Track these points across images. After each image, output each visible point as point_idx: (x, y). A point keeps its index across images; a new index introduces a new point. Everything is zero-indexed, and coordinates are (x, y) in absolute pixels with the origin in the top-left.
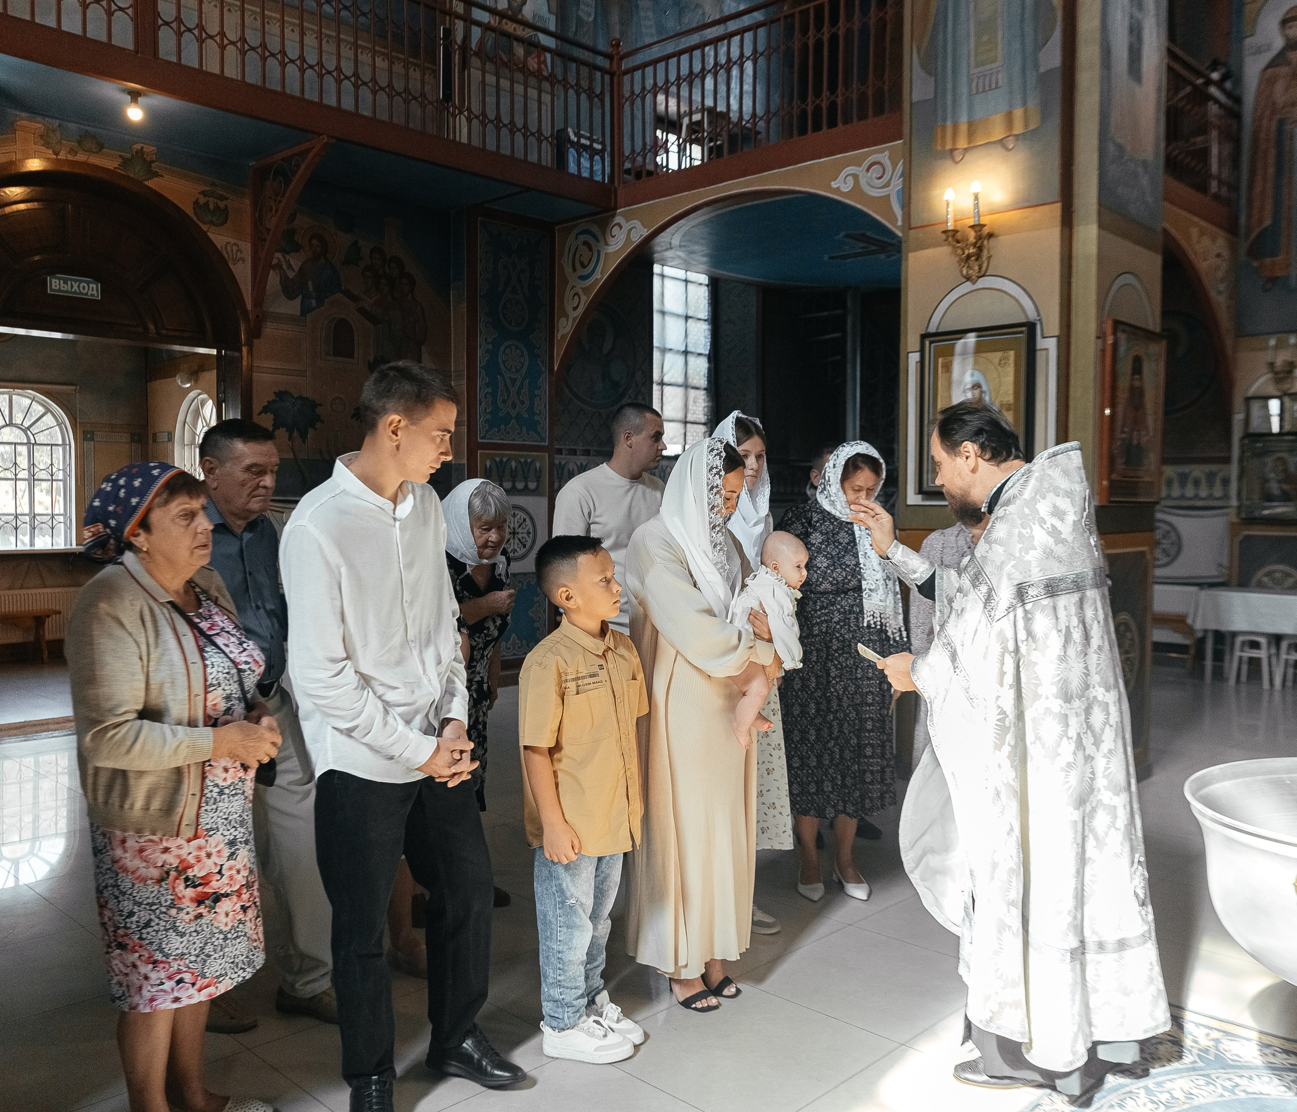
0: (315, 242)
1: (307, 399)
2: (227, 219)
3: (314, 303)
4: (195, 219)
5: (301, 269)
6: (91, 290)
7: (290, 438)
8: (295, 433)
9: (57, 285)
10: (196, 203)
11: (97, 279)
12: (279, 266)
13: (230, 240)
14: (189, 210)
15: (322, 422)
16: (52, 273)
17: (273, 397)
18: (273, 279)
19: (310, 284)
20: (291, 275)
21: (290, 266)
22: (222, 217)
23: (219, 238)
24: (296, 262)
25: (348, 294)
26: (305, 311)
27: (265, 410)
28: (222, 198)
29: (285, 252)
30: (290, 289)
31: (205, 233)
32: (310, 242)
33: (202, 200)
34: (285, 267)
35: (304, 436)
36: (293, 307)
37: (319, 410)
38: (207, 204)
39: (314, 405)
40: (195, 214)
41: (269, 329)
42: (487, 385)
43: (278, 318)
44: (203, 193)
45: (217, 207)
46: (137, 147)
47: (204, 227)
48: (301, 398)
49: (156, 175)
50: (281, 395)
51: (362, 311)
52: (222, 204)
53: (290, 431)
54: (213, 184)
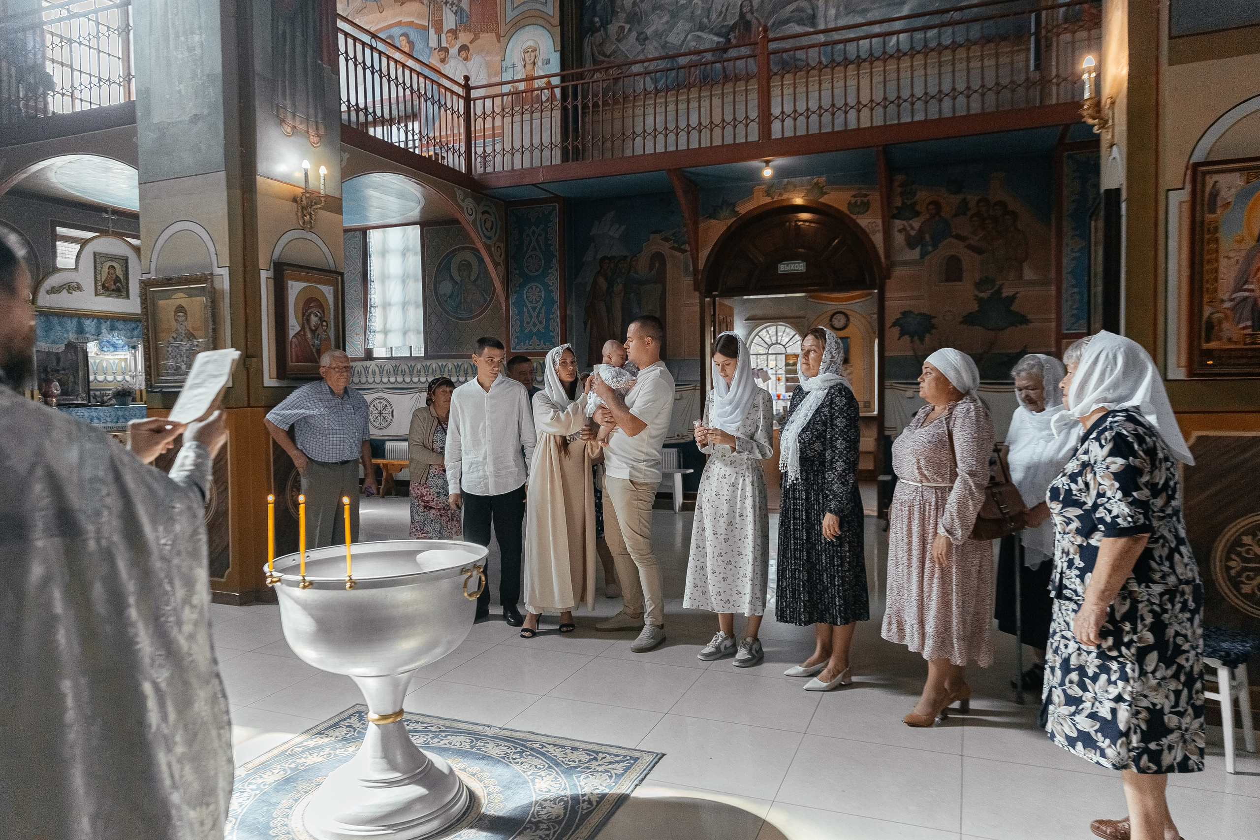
0: (931, 207)
1: (924, 314)
2: (868, 208)
3: (930, 249)
4: (848, 213)
5: (920, 227)
6: (799, 266)
7: (912, 341)
8: (916, 338)
9: (783, 268)
10: (849, 203)
11: (803, 260)
12: (903, 230)
13: (870, 220)
14: (844, 208)
15: (936, 328)
16: (780, 262)
17: (899, 316)
18: (899, 239)
19: (927, 237)
20: (913, 233)
21: (912, 228)
22: (865, 207)
23: (863, 221)
24: (916, 224)
25: (958, 237)
26: (923, 256)
27: (894, 325)
28: (866, 196)
29: (908, 219)
30: (911, 243)
31: (854, 221)
32: (927, 208)
33: (853, 200)
34: (909, 229)
35: (922, 340)
36: (915, 254)
37: (934, 321)
38: (856, 202)
39: (930, 317)
40: (849, 210)
41: (898, 272)
42: (1073, 286)
43: (905, 263)
44: (854, 196)
45: (862, 202)
46: (815, 181)
47: (854, 217)
48: (920, 314)
49: (826, 193)
50: (905, 314)
51: (970, 247)
52: (865, 200)
53: (912, 337)
54: (860, 189)
